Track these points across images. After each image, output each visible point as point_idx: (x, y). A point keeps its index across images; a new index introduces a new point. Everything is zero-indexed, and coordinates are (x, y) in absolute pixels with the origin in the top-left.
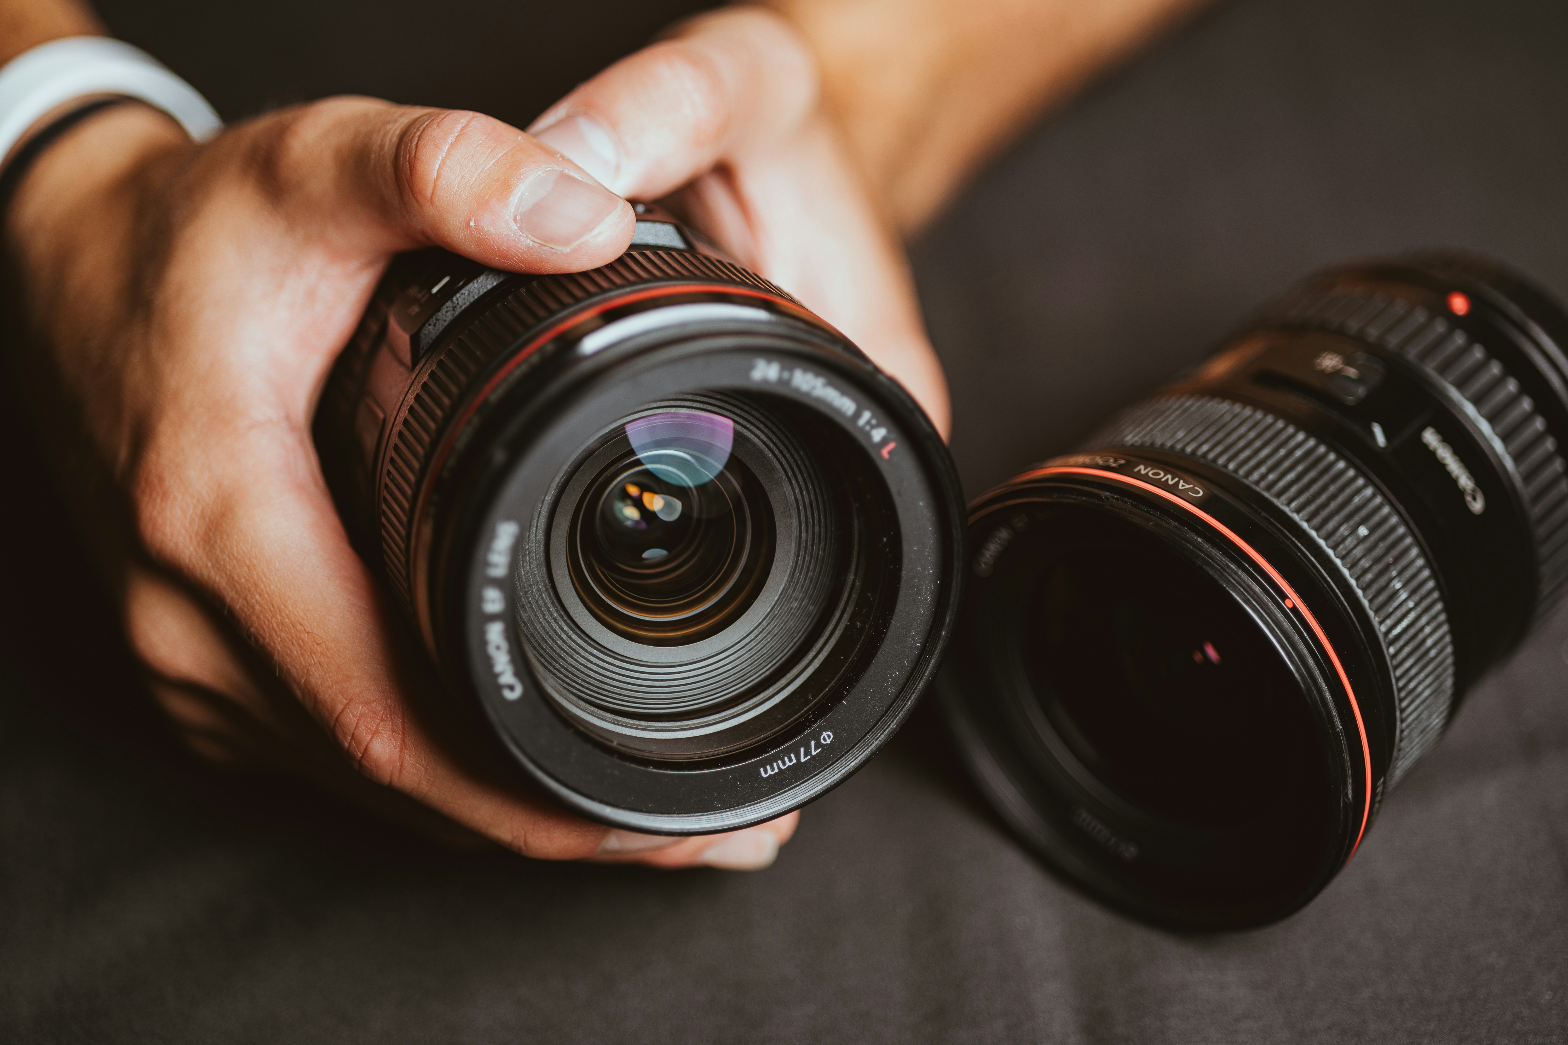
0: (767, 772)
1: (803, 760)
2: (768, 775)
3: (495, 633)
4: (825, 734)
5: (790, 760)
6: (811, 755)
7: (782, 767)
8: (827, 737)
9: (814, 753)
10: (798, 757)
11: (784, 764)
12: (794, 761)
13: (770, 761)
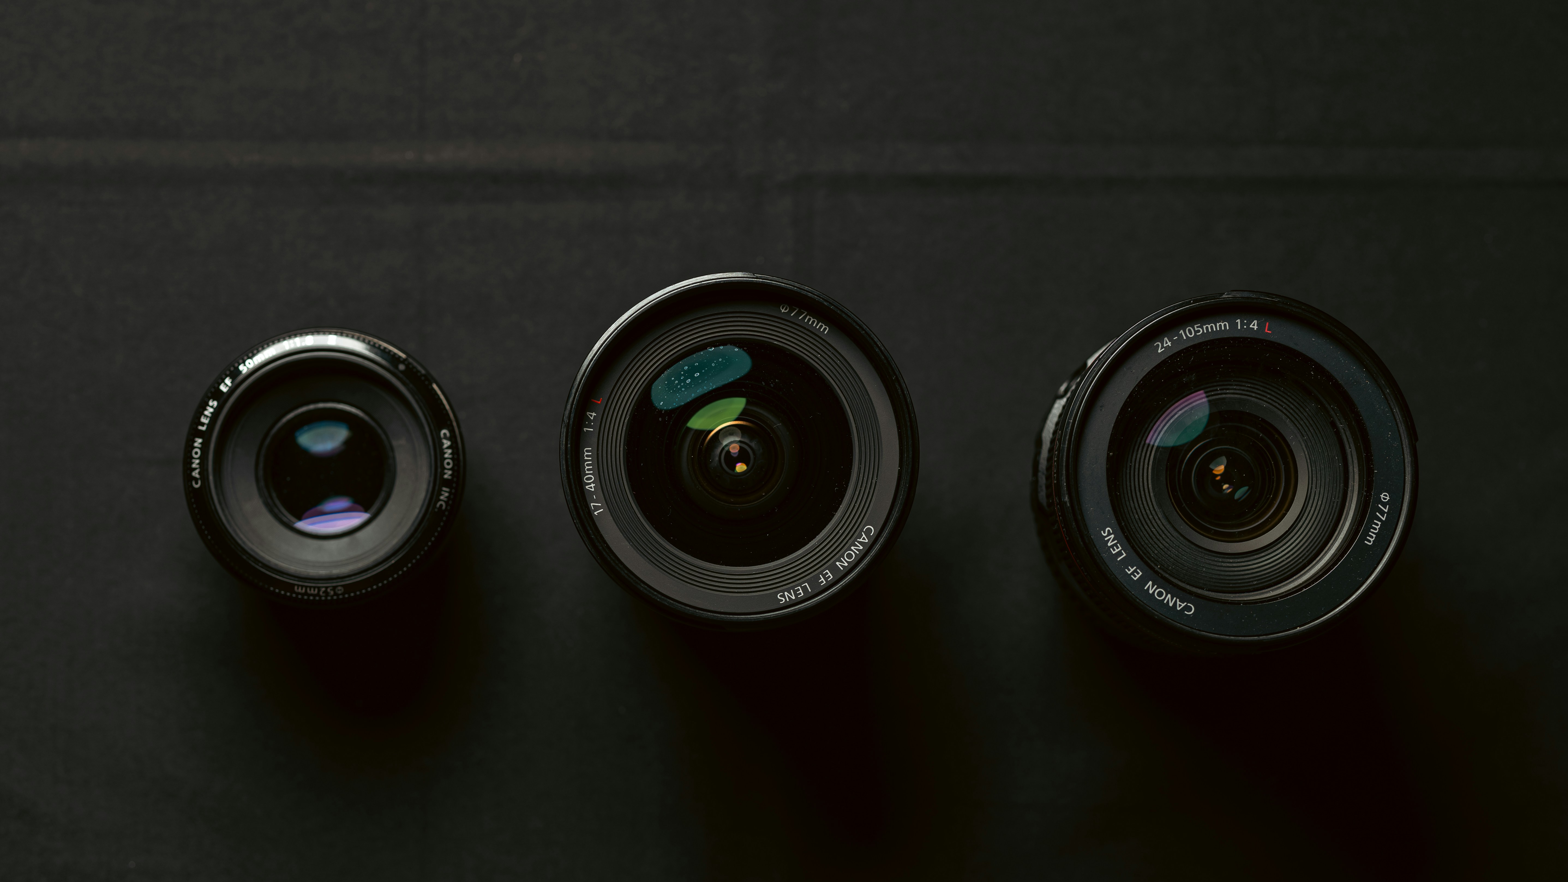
0: (1371, 541)
1: (1384, 519)
2: (1372, 542)
3: (1151, 587)
4: (1382, 496)
5: (1377, 525)
6: (1385, 513)
7: (1376, 532)
8: (1385, 497)
9: (1386, 511)
10: (1380, 520)
11: (1375, 529)
12: (1379, 523)
13: (1366, 534)
